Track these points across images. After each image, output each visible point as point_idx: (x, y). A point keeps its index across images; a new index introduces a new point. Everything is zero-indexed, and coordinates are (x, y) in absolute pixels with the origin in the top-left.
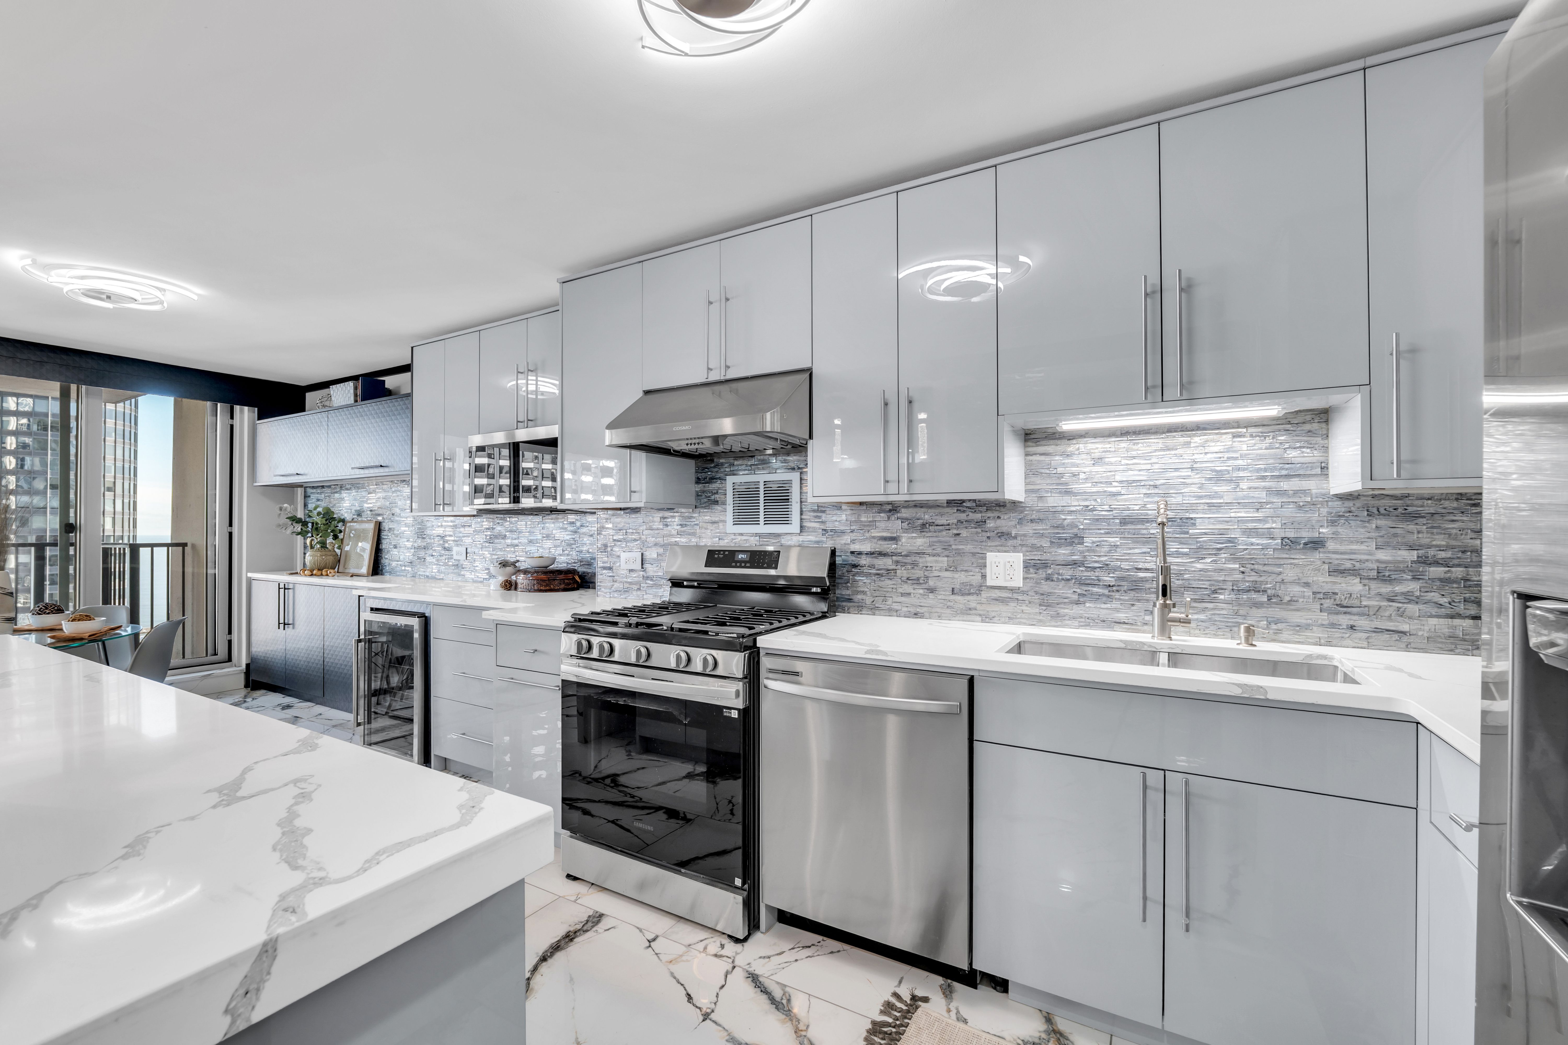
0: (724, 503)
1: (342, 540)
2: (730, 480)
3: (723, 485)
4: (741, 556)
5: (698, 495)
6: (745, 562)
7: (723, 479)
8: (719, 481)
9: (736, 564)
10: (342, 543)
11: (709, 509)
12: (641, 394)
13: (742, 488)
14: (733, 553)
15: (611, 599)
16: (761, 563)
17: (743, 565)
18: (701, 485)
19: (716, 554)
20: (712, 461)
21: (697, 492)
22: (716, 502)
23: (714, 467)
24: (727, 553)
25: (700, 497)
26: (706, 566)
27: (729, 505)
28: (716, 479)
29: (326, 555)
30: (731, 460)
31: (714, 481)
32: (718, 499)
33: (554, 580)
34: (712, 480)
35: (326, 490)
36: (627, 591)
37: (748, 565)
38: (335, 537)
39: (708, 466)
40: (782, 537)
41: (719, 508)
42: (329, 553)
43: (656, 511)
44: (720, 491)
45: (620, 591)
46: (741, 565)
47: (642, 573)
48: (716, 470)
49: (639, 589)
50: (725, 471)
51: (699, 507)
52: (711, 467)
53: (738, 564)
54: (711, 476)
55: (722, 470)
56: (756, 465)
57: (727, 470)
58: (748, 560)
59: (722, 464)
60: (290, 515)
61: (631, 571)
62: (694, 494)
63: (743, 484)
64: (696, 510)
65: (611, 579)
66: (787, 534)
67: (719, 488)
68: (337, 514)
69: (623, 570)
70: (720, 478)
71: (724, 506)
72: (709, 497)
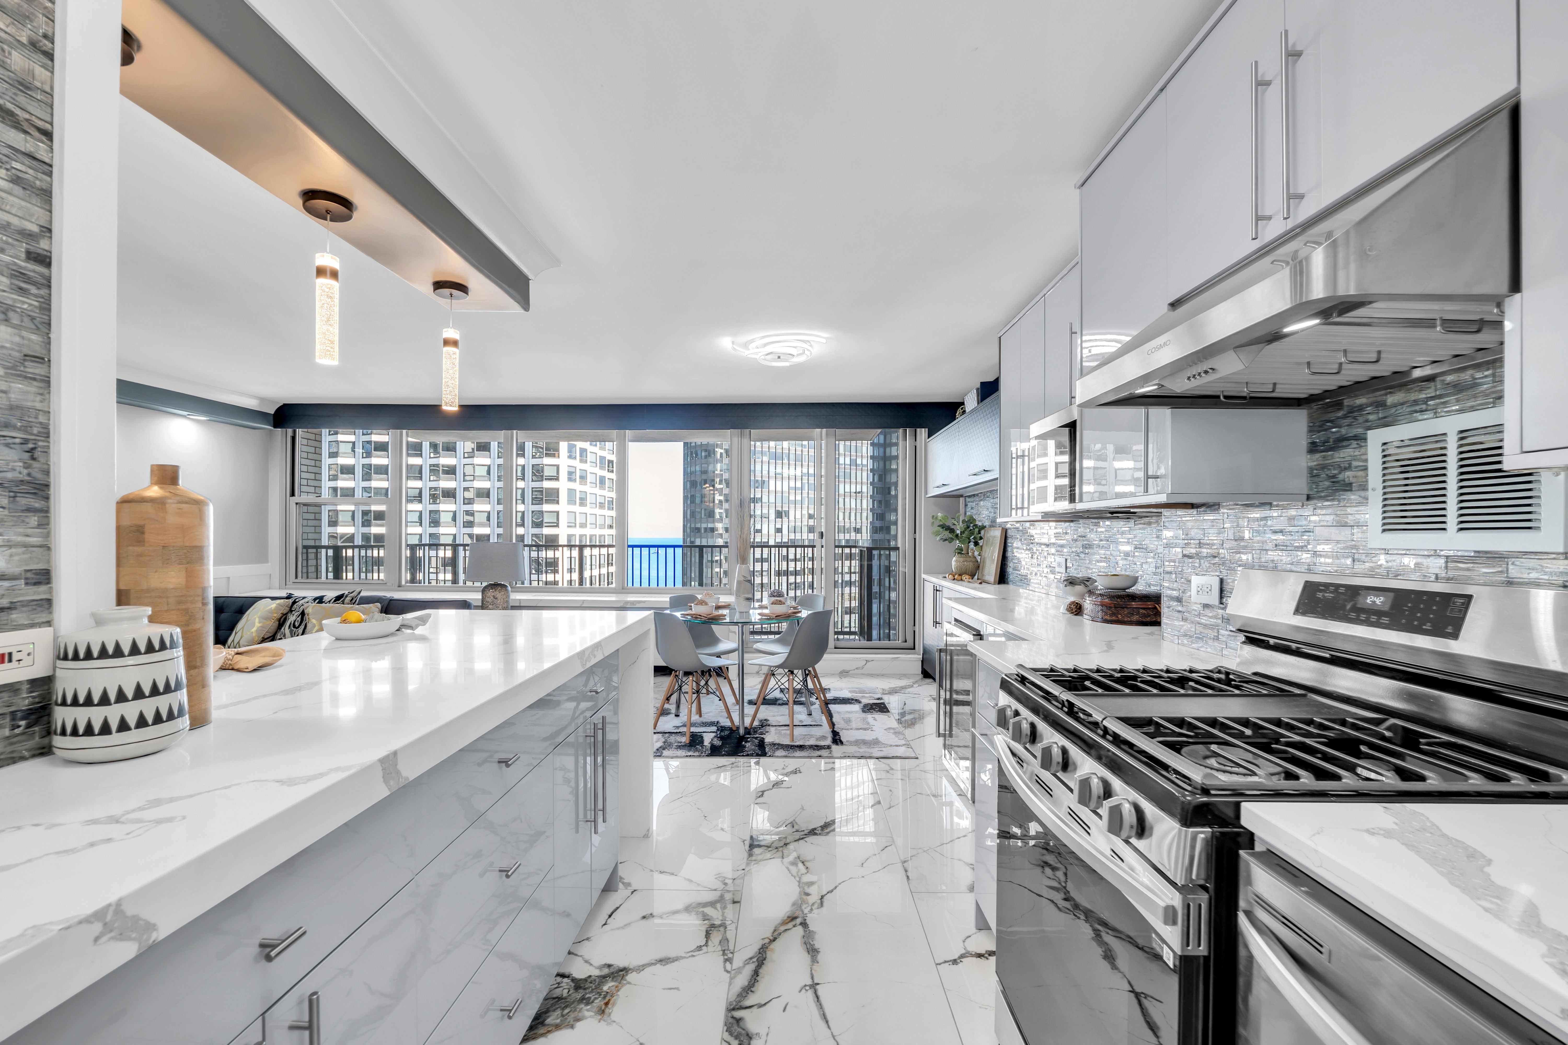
0: (1364, 487)
1: (982, 546)
2: (1376, 438)
3: (1363, 450)
4: (1371, 600)
5: (1313, 474)
6: (1380, 613)
7: (1361, 439)
8: (1354, 444)
9: (1358, 616)
10: (981, 550)
11: (1333, 500)
12: (1165, 308)
13: (1407, 453)
14: (1355, 591)
15: (1180, 647)
16: (1418, 619)
17: (1374, 618)
18: (1318, 455)
19: (1321, 591)
20: (1339, 405)
21: (1311, 469)
22: (1348, 487)
23: (1345, 417)
24: (1342, 590)
25: (1316, 479)
26: (1297, 611)
27: (1373, 490)
28: (1348, 439)
29: (966, 561)
30: (1378, 396)
31: (1344, 443)
32: (1352, 480)
33: (1123, 608)
34: (1340, 442)
35: (976, 498)
36: (1199, 638)
37: (1385, 620)
38: (976, 544)
39: (1332, 416)
40: (1511, 561)
41: (1353, 497)
42: (968, 559)
43: (1242, 508)
44: (1355, 464)
45: (1191, 637)
46: (1368, 619)
47: (1220, 611)
48: (1347, 421)
49: (1216, 638)
50: (1367, 421)
51: (1314, 498)
52: (1339, 418)
53: (1363, 617)
54: (1338, 435)
55: (1361, 419)
56: (1440, 397)
57: (1371, 417)
58: (1386, 608)
59: (1361, 408)
60: (941, 523)
61: (1206, 606)
62: (1305, 473)
63: (1407, 443)
64: (1309, 502)
65: (1180, 615)
66: (1526, 553)
67: (1355, 458)
68: (979, 521)
69: (1196, 603)
70: (1356, 438)
71: (1362, 493)
72: (1334, 477)
